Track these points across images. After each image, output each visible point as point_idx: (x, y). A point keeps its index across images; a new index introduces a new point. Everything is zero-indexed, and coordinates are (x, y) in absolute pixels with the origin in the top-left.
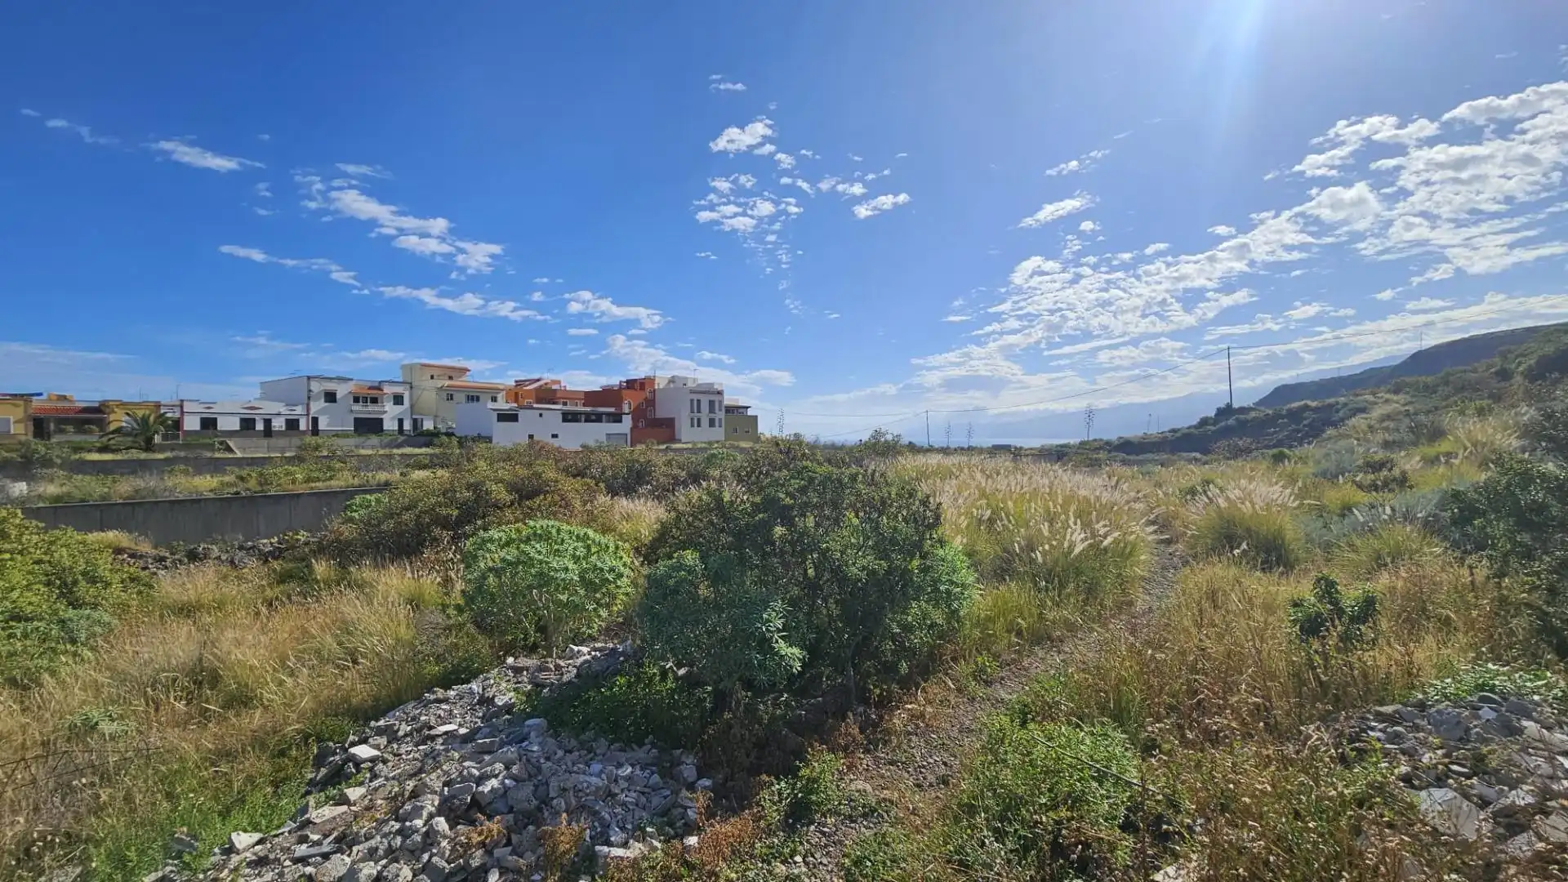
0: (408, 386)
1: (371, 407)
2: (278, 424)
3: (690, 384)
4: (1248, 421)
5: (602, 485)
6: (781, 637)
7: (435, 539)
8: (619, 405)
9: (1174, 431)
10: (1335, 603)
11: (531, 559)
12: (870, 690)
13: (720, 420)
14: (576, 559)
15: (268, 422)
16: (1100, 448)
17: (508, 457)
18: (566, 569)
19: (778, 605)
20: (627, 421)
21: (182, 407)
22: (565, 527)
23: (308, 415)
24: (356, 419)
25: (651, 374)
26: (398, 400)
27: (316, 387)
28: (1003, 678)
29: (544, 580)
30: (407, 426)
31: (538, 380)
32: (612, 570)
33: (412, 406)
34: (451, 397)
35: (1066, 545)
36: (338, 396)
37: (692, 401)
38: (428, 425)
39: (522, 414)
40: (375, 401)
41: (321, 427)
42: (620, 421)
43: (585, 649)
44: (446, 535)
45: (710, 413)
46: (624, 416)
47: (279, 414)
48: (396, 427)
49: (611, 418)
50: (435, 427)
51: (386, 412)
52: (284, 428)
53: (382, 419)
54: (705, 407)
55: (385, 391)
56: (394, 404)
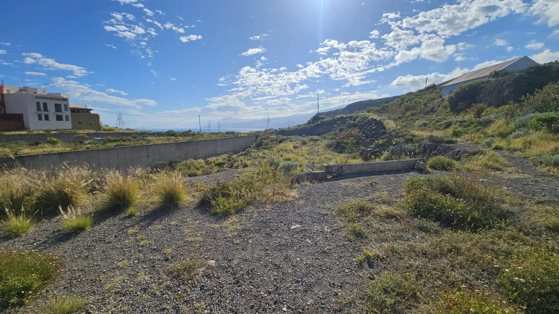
13: (67, 117)
37: (38, 104)
45: (56, 111)
54: (52, 108)
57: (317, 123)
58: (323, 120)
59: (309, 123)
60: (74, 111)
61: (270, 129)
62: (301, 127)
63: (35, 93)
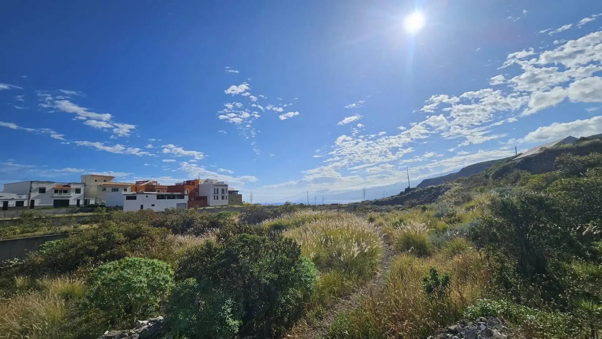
0: (83, 185)
1: (63, 195)
2: (12, 204)
3: (214, 182)
4: (415, 193)
5: (170, 230)
6: (230, 317)
7: (85, 261)
8: (183, 192)
9: (392, 197)
10: (436, 280)
11: (124, 277)
12: (272, 330)
13: (226, 196)
14: (147, 276)
15: (6, 203)
16: (367, 204)
17: (128, 218)
18: (141, 282)
19: (230, 301)
20: (186, 198)
22: (143, 260)
23: (29, 199)
24: (55, 201)
25: (197, 178)
26: (78, 191)
27: (35, 186)
28: (327, 316)
29: (130, 288)
30: (81, 203)
31: (147, 181)
32: (164, 279)
33: (85, 194)
34: (104, 189)
35: (351, 253)
36: (47, 190)
37: (215, 189)
38: (92, 202)
39: (138, 196)
40: (66, 192)
41: (37, 203)
42: (183, 198)
43: (145, 322)
44: (91, 259)
45: (222, 194)
46: (185, 196)
47: (13, 199)
48: (76, 203)
49: (179, 197)
50: (96, 203)
51: (71, 197)
52: (15, 206)
53: (69, 200)
54: (220, 192)
55: (71, 187)
56: (76, 193)
57: (407, 194)
58: (413, 191)
59: (402, 193)
60: (231, 192)
61: (367, 201)
62: (394, 198)
63: (212, 183)
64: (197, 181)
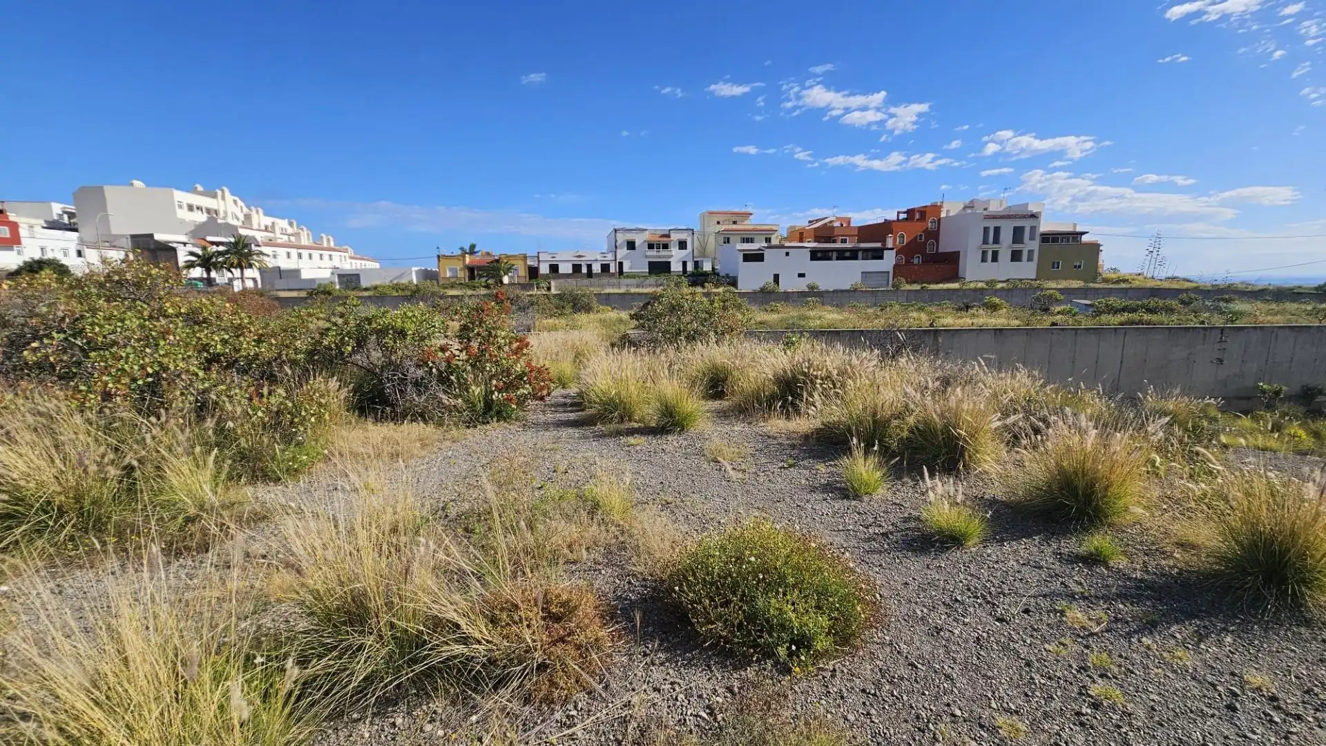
0: (691, 232)
1: (663, 252)
2: (596, 268)
3: (994, 208)
8: (884, 242)
13: (1031, 252)
15: (589, 267)
20: (890, 260)
21: (538, 257)
23: (616, 260)
25: (938, 201)
26: (682, 245)
27: (621, 238)
30: (690, 268)
33: (694, 250)
34: (727, 241)
36: (637, 244)
37: (986, 230)
38: (707, 267)
39: (769, 254)
40: (665, 247)
41: (626, 269)
42: (881, 258)
45: (1014, 242)
46: (885, 252)
47: (596, 260)
48: (681, 269)
49: (870, 254)
50: (713, 268)
51: (672, 256)
52: (600, 271)
53: (670, 262)
54: (1007, 236)
55: (672, 238)
56: (680, 249)
60: (1048, 238)
63: (985, 209)
64: (936, 208)
